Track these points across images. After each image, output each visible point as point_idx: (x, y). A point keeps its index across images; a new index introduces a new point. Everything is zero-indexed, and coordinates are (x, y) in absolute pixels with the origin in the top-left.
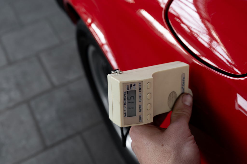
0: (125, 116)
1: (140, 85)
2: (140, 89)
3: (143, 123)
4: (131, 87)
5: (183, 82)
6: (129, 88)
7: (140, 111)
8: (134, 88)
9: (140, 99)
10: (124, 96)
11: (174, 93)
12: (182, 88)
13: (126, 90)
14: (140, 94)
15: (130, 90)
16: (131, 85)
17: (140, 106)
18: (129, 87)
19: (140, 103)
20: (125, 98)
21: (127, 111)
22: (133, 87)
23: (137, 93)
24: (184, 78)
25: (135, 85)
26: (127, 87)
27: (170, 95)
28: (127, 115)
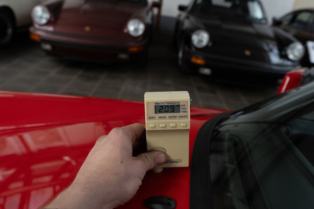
0: (156, 103)
1: (185, 116)
2: (181, 117)
3: (147, 120)
5: (174, 161)
7: (160, 118)
8: (182, 112)
9: (171, 117)
13: (181, 104)
14: (176, 117)
15: (181, 108)
16: (185, 108)
17: (165, 117)
18: (183, 107)
19: (167, 117)
20: (173, 103)
21: (160, 105)
22: (183, 110)
23: (177, 114)
24: (177, 162)
25: (186, 112)
26: (184, 105)
28: (157, 105)
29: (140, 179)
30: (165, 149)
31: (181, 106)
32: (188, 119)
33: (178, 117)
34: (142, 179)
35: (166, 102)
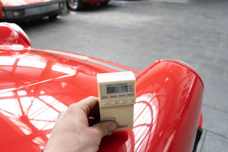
0: (108, 85)
1: (132, 95)
2: (129, 95)
3: (101, 100)
4: (131, 88)
5: (122, 126)
7: (111, 97)
8: (130, 91)
9: (121, 96)
10: (124, 84)
13: (128, 85)
14: (125, 95)
15: (128, 88)
17: (115, 96)
19: (117, 96)
20: (122, 84)
21: (111, 86)
23: (126, 93)
24: (124, 127)
25: (132, 91)
26: (131, 86)
28: (108, 87)
29: (97, 146)
30: (115, 118)
31: (128, 86)
32: (134, 96)
33: (126, 95)
34: (99, 145)
35: (116, 84)
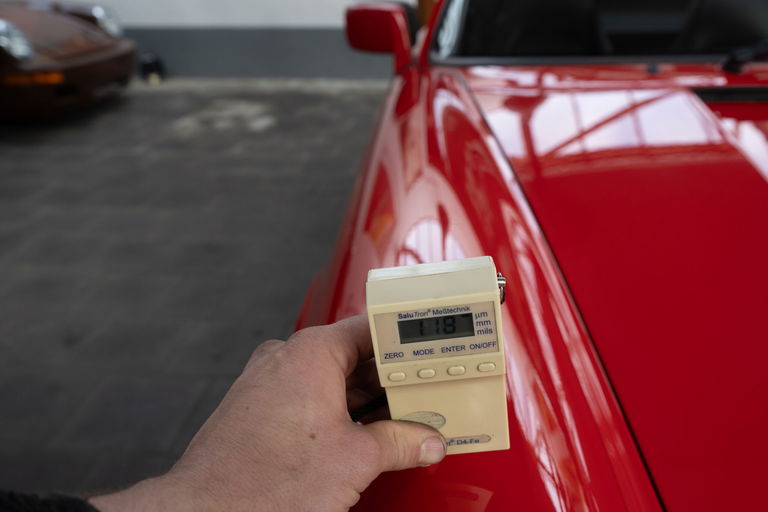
0: (400, 315)
1: (488, 345)
2: (477, 346)
3: (382, 363)
4: (483, 323)
5: (468, 440)
6: (479, 320)
7: (416, 353)
8: (480, 332)
9: (448, 350)
10: (458, 308)
11: (441, 423)
12: (452, 441)
13: (474, 311)
14: (463, 347)
15: (475, 321)
16: (488, 322)
17: (431, 351)
18: (483, 319)
19: (437, 350)
20: (451, 311)
21: (414, 318)
22: (483, 328)
23: (466, 341)
24: (477, 441)
25: (490, 331)
26: (484, 314)
27: (436, 414)
28: (404, 319)
30: (440, 415)
31: (474, 316)
32: (498, 351)
33: (467, 348)
35: (429, 311)
